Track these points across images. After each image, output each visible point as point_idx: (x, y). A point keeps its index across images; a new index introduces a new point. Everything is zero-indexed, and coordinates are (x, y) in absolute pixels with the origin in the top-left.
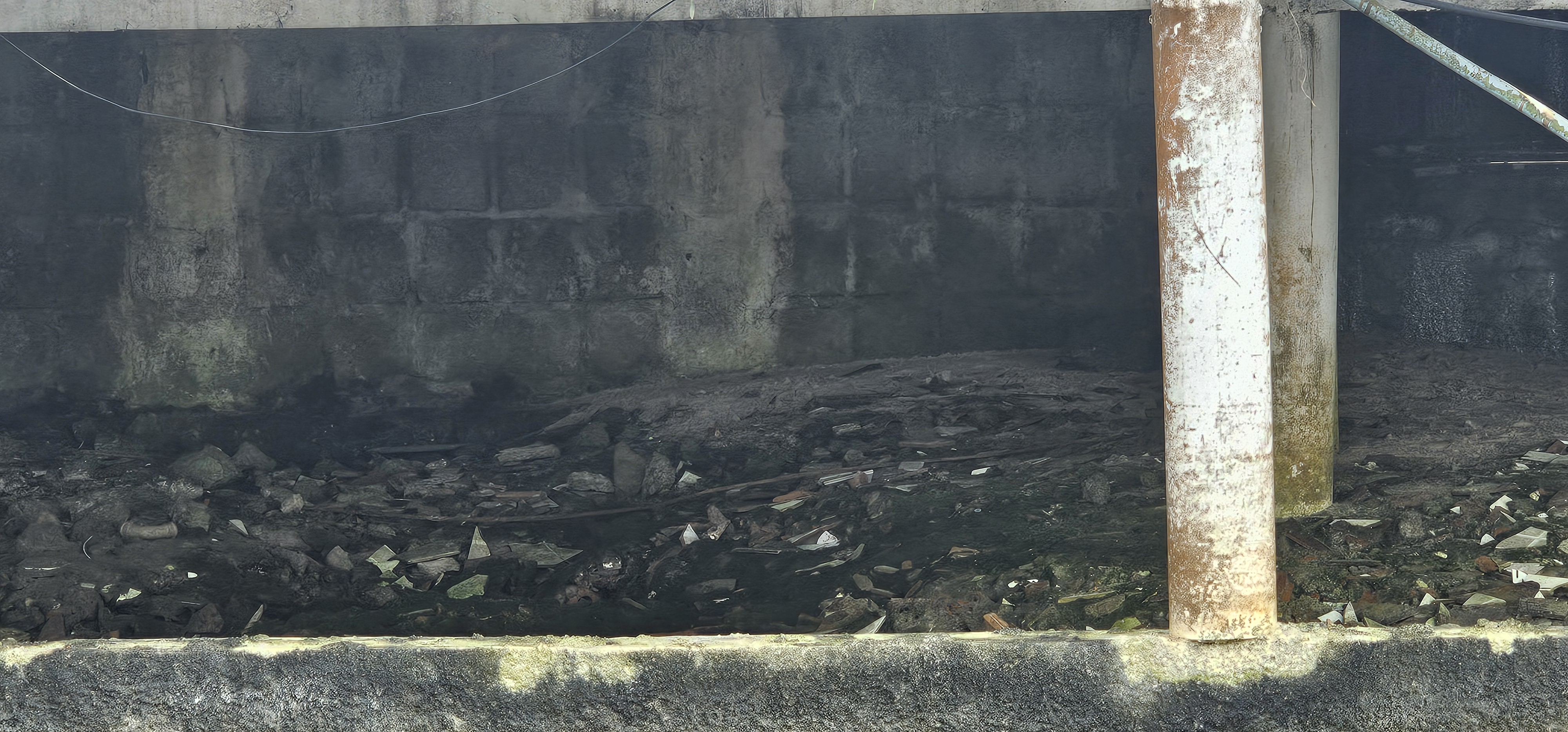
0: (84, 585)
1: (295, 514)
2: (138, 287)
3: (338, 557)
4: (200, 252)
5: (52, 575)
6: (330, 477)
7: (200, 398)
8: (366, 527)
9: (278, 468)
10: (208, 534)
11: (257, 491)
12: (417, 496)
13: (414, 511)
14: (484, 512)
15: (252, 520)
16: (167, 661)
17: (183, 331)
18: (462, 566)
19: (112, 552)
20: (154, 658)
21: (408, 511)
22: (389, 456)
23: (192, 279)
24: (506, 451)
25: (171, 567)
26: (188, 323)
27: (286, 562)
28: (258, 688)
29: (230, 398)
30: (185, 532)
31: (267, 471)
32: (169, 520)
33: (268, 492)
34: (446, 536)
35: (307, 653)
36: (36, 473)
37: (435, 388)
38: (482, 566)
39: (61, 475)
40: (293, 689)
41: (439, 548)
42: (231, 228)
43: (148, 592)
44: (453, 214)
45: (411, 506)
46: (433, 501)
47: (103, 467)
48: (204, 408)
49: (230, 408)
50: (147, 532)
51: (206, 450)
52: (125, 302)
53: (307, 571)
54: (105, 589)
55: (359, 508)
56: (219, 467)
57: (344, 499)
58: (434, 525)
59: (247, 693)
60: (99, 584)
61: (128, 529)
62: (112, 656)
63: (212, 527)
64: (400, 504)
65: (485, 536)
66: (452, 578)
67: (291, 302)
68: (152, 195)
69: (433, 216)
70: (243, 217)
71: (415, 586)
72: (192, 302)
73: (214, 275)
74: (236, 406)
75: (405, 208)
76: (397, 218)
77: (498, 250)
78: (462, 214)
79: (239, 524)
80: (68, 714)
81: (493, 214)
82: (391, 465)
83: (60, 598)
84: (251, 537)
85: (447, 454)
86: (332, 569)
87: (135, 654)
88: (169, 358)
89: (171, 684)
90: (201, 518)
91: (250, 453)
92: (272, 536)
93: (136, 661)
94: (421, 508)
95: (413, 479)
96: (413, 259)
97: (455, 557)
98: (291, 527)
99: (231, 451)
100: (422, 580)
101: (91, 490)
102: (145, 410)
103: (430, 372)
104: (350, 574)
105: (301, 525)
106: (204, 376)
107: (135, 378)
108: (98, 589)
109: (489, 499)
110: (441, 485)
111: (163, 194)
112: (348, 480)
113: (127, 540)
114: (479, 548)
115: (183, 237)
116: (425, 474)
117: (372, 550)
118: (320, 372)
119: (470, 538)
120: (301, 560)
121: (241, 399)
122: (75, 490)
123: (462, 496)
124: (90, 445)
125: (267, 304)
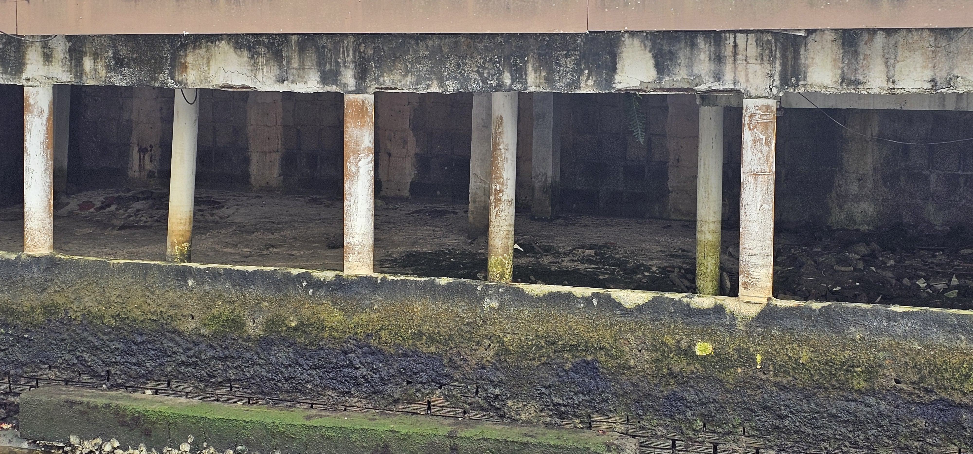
0: (822, 284)
1: (891, 266)
2: (838, 190)
3: (906, 281)
4: (860, 180)
5: (812, 281)
6: (901, 255)
7: (856, 227)
8: (916, 272)
9: (883, 251)
10: (863, 271)
11: (877, 258)
12: (932, 263)
13: (932, 268)
14: (956, 270)
15: (877, 267)
16: (865, 311)
17: (852, 205)
18: (949, 287)
19: (831, 275)
20: (862, 310)
21: (930, 268)
22: (922, 249)
23: (857, 188)
24: (963, 250)
25: (851, 281)
26: (854, 202)
27: (889, 282)
28: (896, 322)
29: (867, 228)
30: (855, 270)
31: (880, 252)
32: (850, 266)
33: (881, 259)
34: (943, 277)
35: (913, 311)
36: (804, 248)
37: (937, 228)
38: (956, 287)
39: (812, 249)
40: (907, 323)
41: (941, 280)
42: (871, 173)
43: (843, 288)
44: (947, 172)
45: (931, 266)
46: (938, 265)
47: (826, 247)
48: (858, 230)
49: (866, 231)
50: (843, 269)
51: (860, 244)
52: (834, 195)
53: (895, 285)
54: (829, 286)
55: (913, 266)
56: (864, 250)
57: (907, 263)
58: (939, 273)
59: (892, 323)
60: (827, 285)
61: (836, 267)
62: (847, 308)
63: (864, 269)
64: (926, 265)
65: (957, 277)
66: (945, 290)
67: (889, 198)
68: (845, 161)
69: (940, 172)
70: (875, 169)
71: (933, 292)
72: (856, 196)
73: (864, 187)
74: (868, 230)
75: (930, 169)
76: (928, 172)
77: (962, 185)
78: (950, 172)
79: (873, 268)
80: (832, 325)
81: (960, 172)
82: (922, 252)
83: (814, 288)
84: (877, 272)
85: (943, 250)
86: (904, 285)
87: (855, 308)
88: (847, 214)
89: (866, 318)
90: (861, 265)
91: (874, 246)
92: (884, 273)
93: (855, 310)
94: (935, 267)
95: (931, 257)
96: (933, 186)
97: (946, 283)
98: (890, 270)
99: (868, 245)
100: (935, 290)
101: (823, 254)
102: (838, 230)
103: (936, 223)
104: (910, 287)
105: (893, 270)
106: (858, 220)
107: (835, 219)
108: (827, 286)
109: (958, 266)
110: (941, 260)
111: (848, 161)
112: (908, 256)
113: (836, 271)
114: (955, 281)
115: (854, 175)
116: (935, 256)
117: (917, 280)
118: (898, 221)
119: (952, 278)
120: (894, 281)
121: (870, 228)
122: (817, 254)
123: (948, 264)
124: (821, 240)
125: (881, 198)
